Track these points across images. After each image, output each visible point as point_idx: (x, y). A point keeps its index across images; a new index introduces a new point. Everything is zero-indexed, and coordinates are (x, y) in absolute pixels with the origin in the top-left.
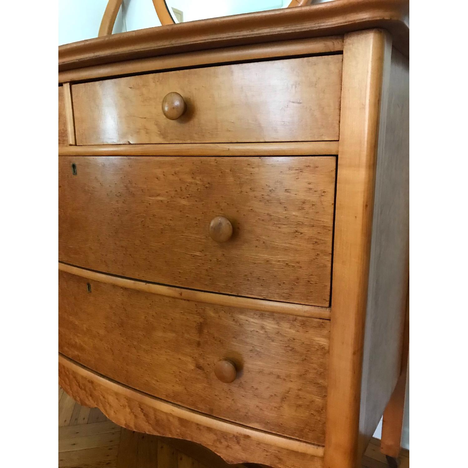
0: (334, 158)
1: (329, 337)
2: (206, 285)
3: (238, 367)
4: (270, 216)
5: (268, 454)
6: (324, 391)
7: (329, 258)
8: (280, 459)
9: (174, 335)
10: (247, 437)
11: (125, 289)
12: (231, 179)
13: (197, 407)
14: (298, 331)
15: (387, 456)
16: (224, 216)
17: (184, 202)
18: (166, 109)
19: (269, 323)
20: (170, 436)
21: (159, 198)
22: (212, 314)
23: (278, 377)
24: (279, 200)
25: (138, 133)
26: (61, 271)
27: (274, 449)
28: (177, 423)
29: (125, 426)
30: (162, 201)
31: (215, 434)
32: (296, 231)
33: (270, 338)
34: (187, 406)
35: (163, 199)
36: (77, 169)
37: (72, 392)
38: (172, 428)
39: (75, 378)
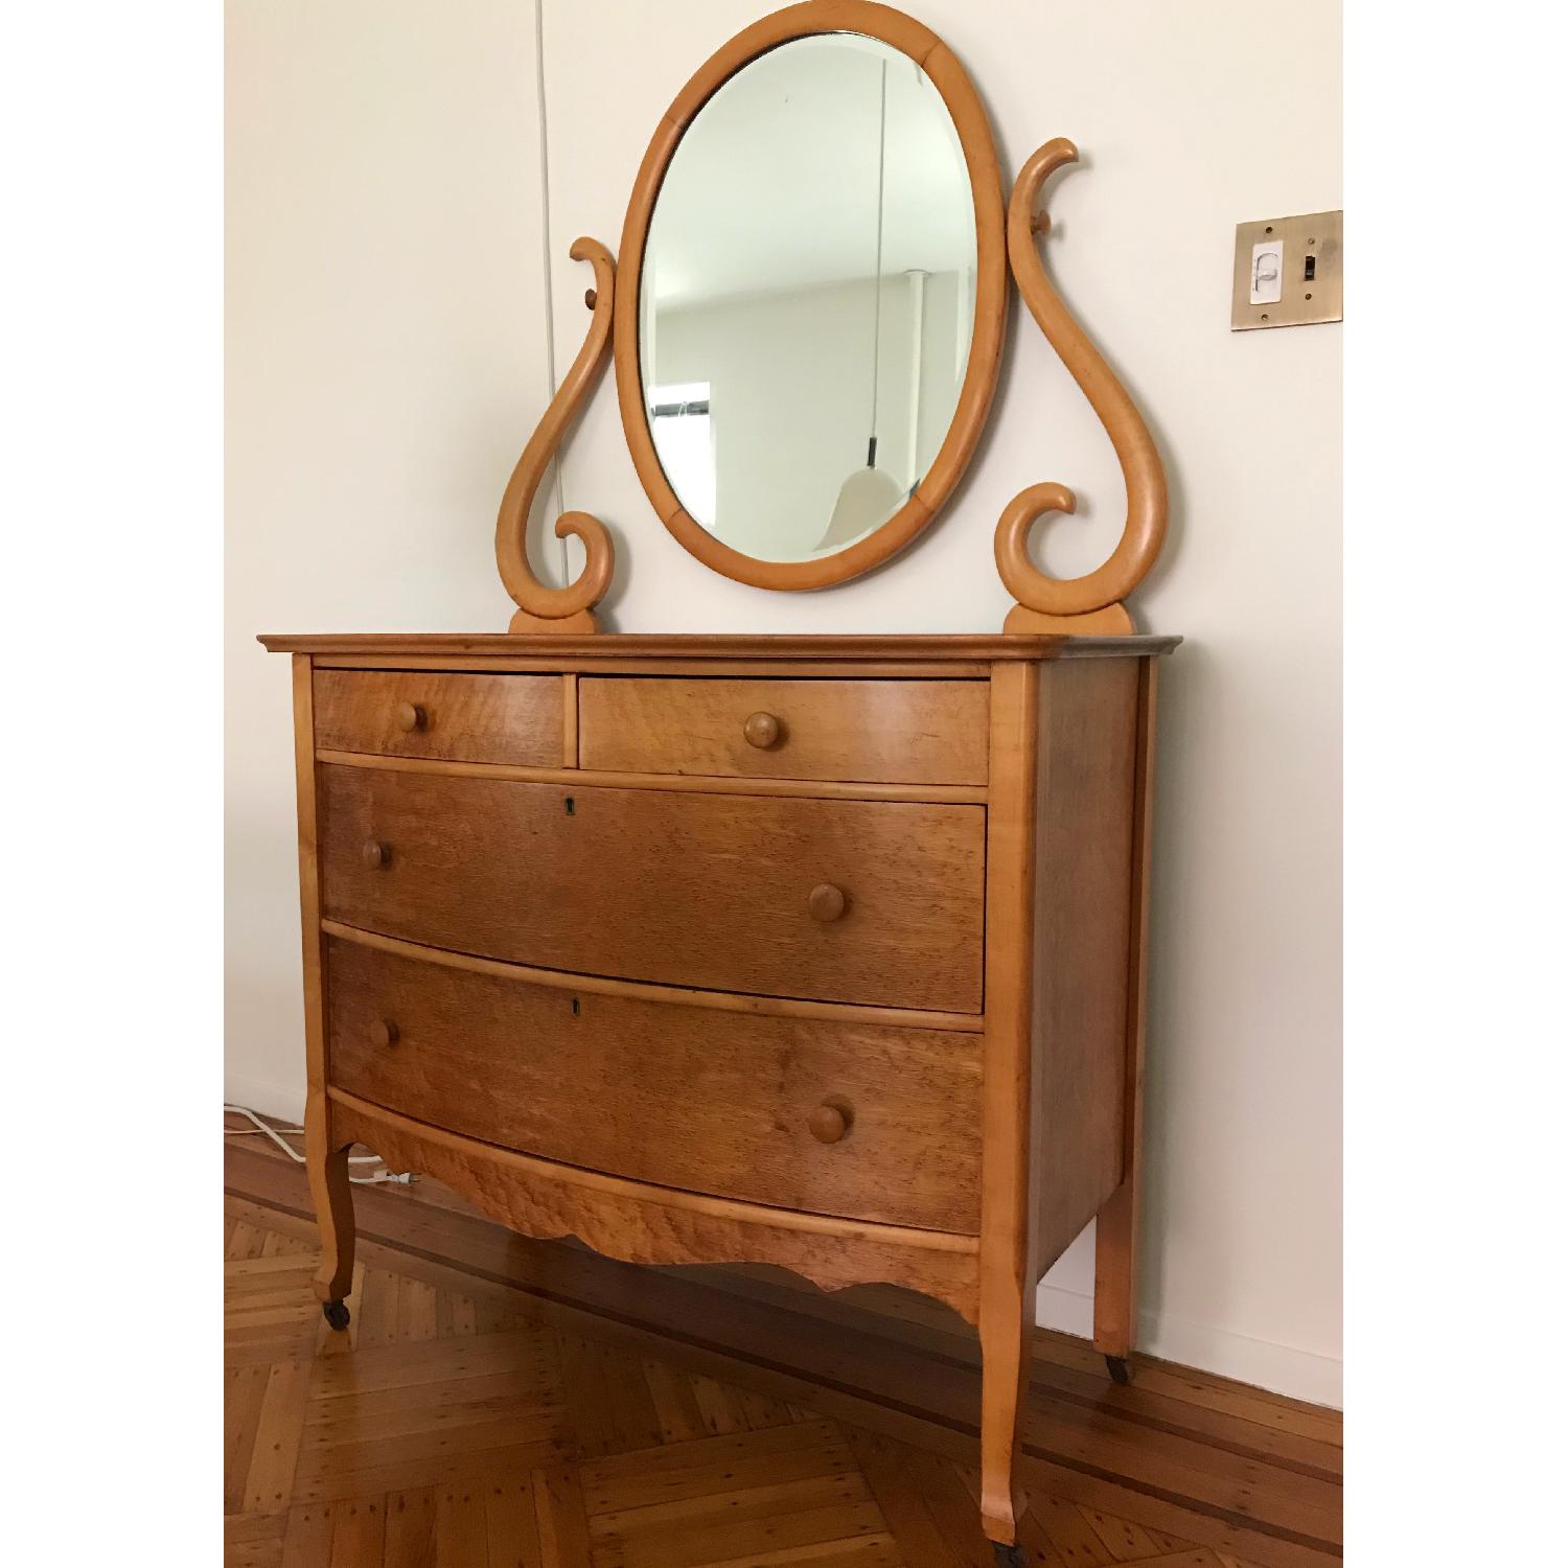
0: (983, 808)
1: (983, 1060)
2: (799, 988)
3: (847, 1119)
4: (898, 883)
5: (893, 1263)
6: (977, 1145)
7: (980, 943)
8: (913, 1269)
9: (738, 1075)
10: (859, 1237)
11: (653, 1003)
12: (839, 831)
13: (775, 1200)
14: (937, 1054)
15: (1109, 1359)
16: (830, 883)
17: (765, 862)
18: (748, 728)
19: (895, 1044)
20: (723, 1260)
21: (726, 856)
22: (805, 1036)
23: (909, 1129)
24: (909, 861)
25: (696, 758)
26: (514, 981)
27: (901, 1251)
28: (737, 1234)
29: (632, 1258)
30: (730, 860)
31: (805, 1242)
32: (935, 906)
33: (897, 1068)
34: (754, 1200)
35: (732, 857)
36: (576, 807)
37: (512, 1215)
38: (727, 1244)
39: (523, 1184)
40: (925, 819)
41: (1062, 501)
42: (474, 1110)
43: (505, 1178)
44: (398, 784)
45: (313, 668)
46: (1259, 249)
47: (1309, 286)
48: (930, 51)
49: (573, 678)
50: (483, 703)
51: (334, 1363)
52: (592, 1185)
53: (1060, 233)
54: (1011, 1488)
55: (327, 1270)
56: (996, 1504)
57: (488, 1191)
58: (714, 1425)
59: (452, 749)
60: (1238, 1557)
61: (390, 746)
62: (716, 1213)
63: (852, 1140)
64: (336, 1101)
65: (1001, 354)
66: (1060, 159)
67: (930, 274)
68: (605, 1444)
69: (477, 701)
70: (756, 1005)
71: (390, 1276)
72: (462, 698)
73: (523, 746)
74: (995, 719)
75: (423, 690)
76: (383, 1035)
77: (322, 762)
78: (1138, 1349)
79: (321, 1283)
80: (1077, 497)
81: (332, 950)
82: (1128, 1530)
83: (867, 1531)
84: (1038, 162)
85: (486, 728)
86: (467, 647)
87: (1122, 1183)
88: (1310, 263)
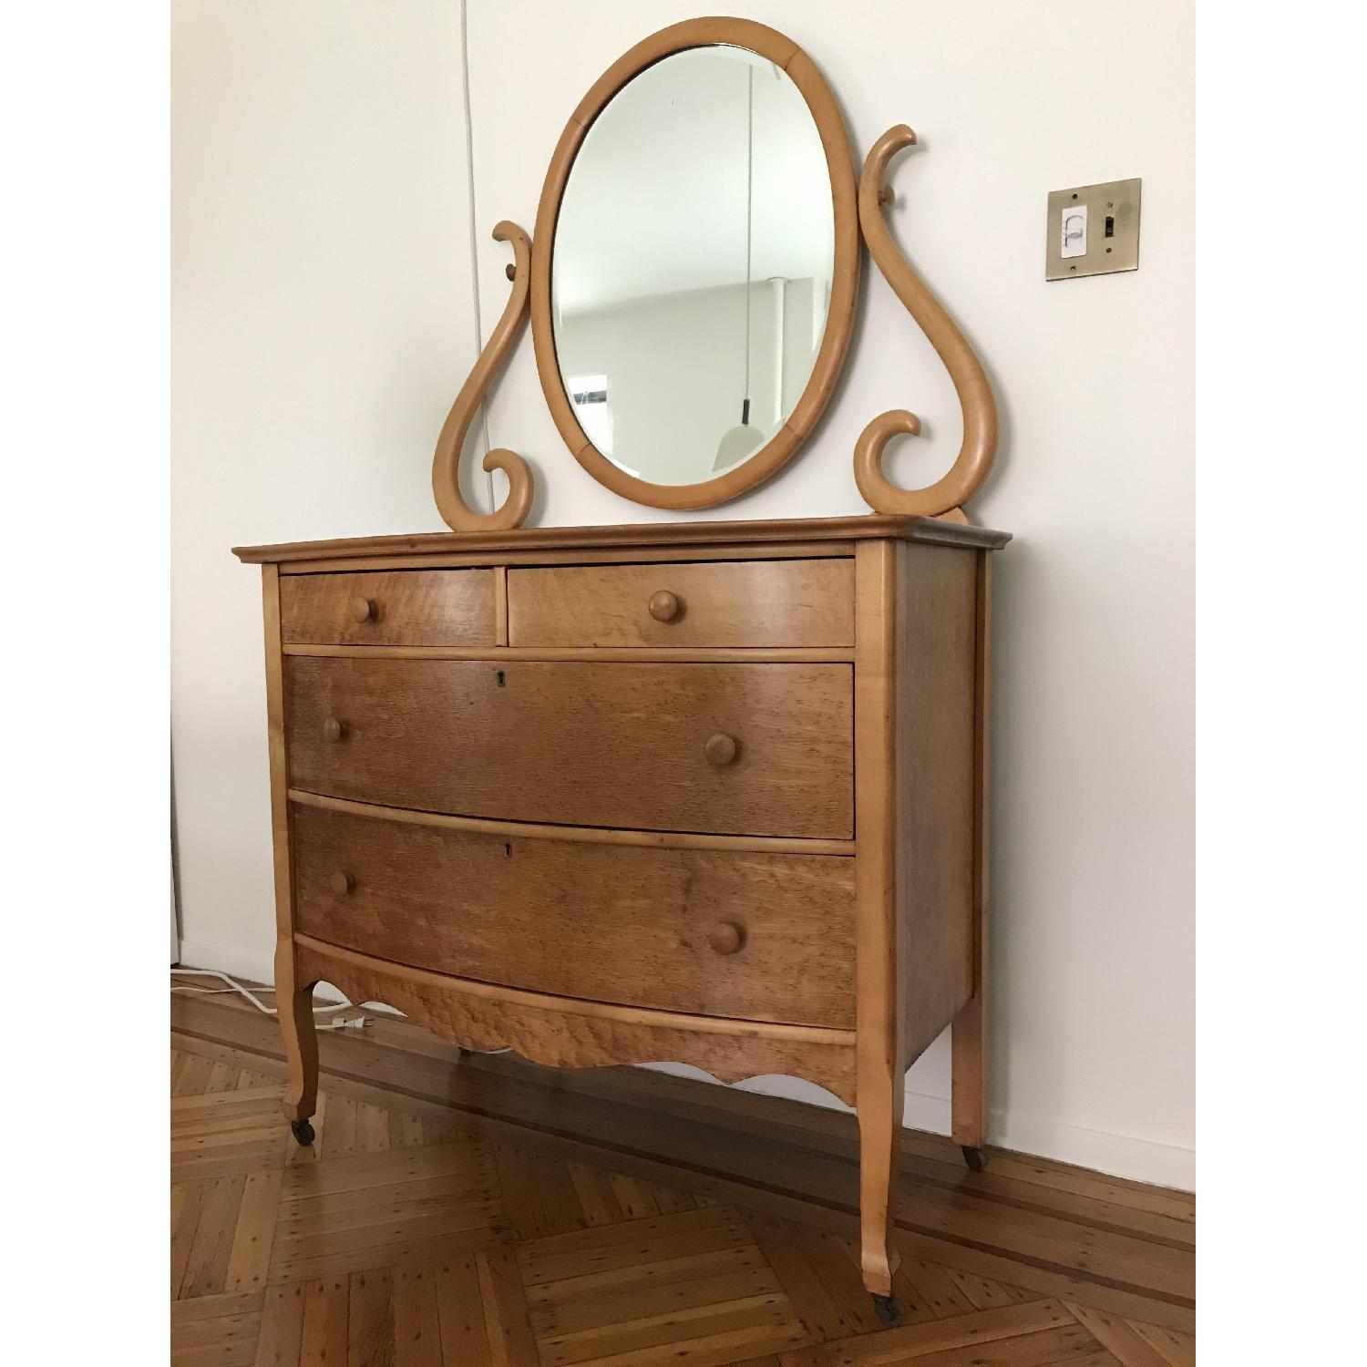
0: (851, 666)
1: (855, 879)
3: (742, 936)
4: (781, 732)
5: (782, 1056)
6: (851, 951)
8: (799, 1061)
9: (648, 901)
10: (753, 1035)
11: (574, 843)
12: (730, 690)
13: (681, 1007)
14: (816, 875)
15: (965, 1148)
16: (723, 733)
17: (669, 718)
18: (652, 607)
19: (781, 868)
21: (635, 715)
22: (705, 865)
23: (794, 941)
24: (790, 713)
25: (609, 633)
26: (455, 832)
27: (790, 1046)
28: (648, 1037)
29: (560, 1064)
30: (638, 718)
31: (708, 1042)
32: (812, 750)
33: (782, 888)
34: (664, 1008)
35: (640, 715)
36: (506, 678)
37: (456, 1032)
38: (640, 1046)
39: (465, 1005)
40: (802, 677)
41: (910, 425)
42: (422, 944)
43: (449, 1001)
44: (353, 669)
45: (280, 575)
46: (1066, 213)
47: (1109, 242)
48: (791, 58)
49: (503, 569)
50: (427, 595)
51: (301, 1172)
52: (522, 1002)
53: (902, 205)
54: (887, 1247)
55: (295, 1093)
56: (874, 1259)
57: (434, 1013)
58: (630, 1211)
59: (399, 637)
60: (1081, 1305)
61: (347, 637)
62: (629, 1020)
63: (745, 952)
64: (301, 946)
65: (856, 303)
66: (902, 143)
67: (790, 281)
68: (538, 1229)
69: (421, 593)
70: (662, 840)
71: (349, 1102)
72: (407, 592)
73: (461, 630)
74: (858, 590)
75: (374, 587)
76: (341, 883)
77: (288, 655)
78: (989, 1142)
79: (288, 1105)
80: (921, 419)
81: (297, 816)
82: (986, 1285)
83: (765, 1291)
84: (883, 145)
85: (429, 614)
86: (412, 546)
87: (973, 996)
88: (1110, 223)
